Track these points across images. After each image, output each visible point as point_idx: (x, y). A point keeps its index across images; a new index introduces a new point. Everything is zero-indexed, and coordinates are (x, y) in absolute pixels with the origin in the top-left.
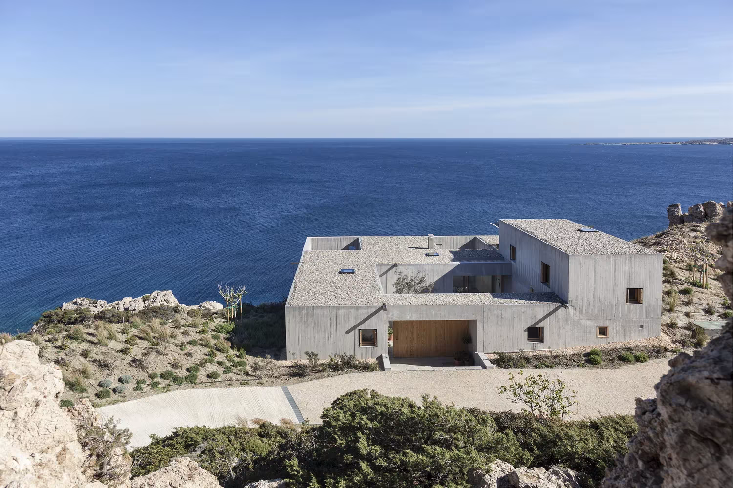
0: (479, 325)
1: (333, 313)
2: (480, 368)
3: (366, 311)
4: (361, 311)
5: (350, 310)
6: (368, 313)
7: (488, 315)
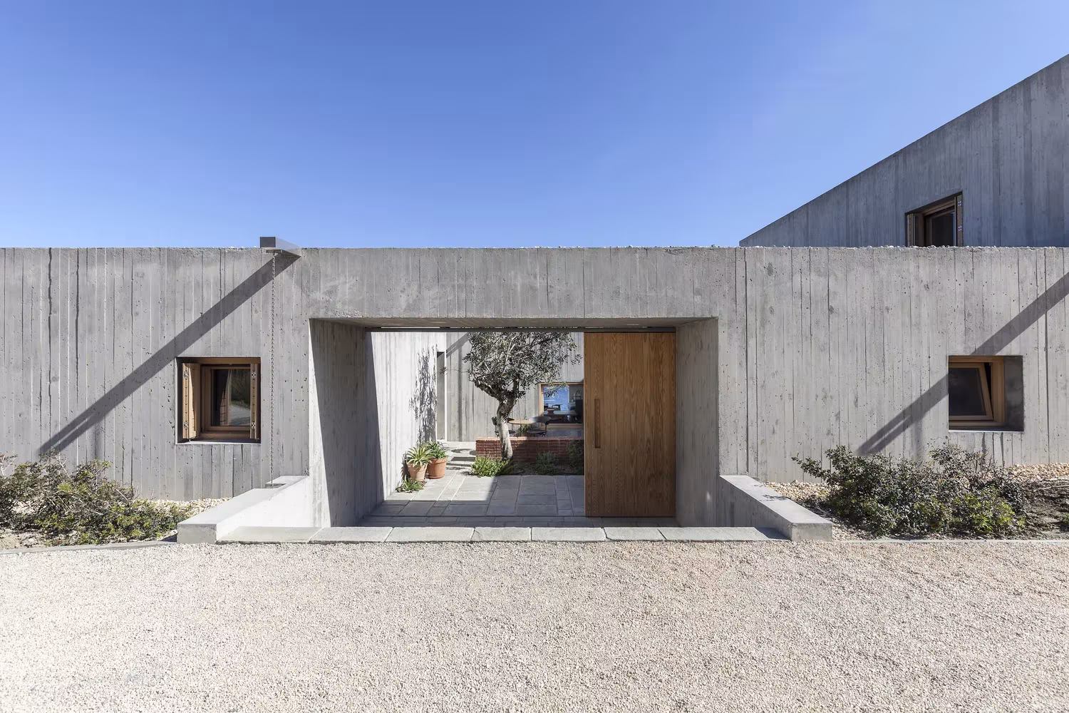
0: (728, 346)
1: (64, 283)
2: (752, 533)
3: (212, 272)
4: (189, 272)
5: (139, 268)
6: (221, 283)
7: (765, 296)
